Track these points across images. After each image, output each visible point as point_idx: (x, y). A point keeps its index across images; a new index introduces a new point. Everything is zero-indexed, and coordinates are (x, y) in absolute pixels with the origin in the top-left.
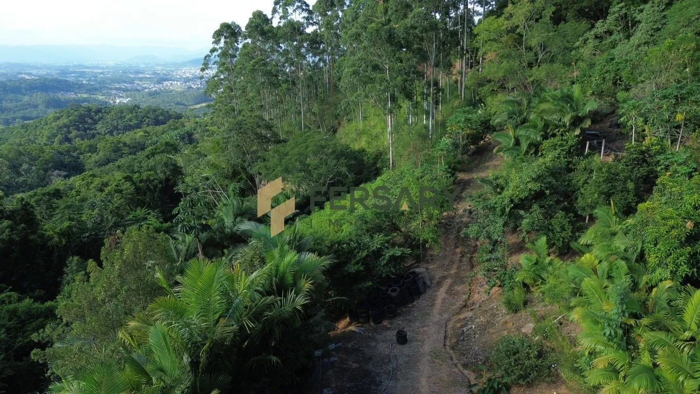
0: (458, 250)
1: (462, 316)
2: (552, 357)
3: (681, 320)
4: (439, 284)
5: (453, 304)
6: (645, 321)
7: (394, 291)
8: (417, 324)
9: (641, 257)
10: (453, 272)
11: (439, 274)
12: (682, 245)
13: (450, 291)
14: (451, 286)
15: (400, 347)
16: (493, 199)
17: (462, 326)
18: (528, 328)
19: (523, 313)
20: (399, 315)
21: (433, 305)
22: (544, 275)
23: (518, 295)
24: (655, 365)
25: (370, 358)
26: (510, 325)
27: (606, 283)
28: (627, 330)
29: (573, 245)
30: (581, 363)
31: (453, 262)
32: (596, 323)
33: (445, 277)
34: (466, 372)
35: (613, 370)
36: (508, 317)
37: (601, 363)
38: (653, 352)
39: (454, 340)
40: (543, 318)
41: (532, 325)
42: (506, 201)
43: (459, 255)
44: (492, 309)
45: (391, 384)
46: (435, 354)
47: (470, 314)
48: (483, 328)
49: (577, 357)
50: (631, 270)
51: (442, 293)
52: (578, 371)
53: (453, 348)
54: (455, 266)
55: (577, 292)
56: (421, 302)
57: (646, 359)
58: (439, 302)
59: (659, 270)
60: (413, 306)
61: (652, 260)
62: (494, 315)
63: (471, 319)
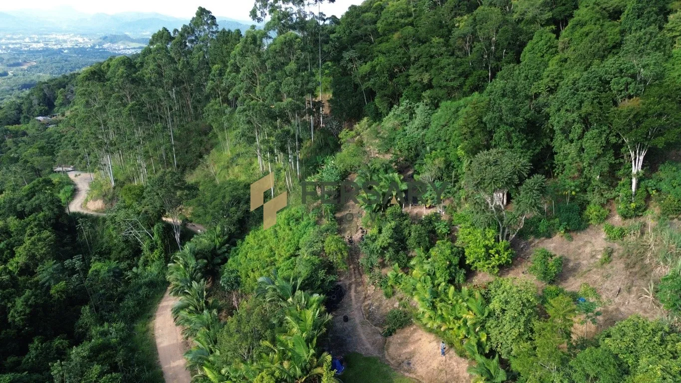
0: (351, 267)
1: (366, 303)
2: (409, 316)
3: (448, 297)
4: (350, 288)
5: (360, 298)
6: (438, 299)
7: (334, 297)
8: (348, 311)
9: (434, 274)
10: (353, 280)
11: (348, 282)
12: (446, 269)
13: (356, 291)
14: (356, 288)
15: (346, 323)
16: (372, 246)
17: (369, 308)
18: (397, 305)
19: (392, 298)
20: (338, 308)
21: (351, 300)
22: (400, 281)
23: (389, 290)
24: (442, 314)
25: (336, 331)
26: (389, 304)
27: (424, 284)
28: (433, 303)
29: (408, 265)
30: (419, 316)
31: (351, 275)
32: (423, 301)
33: (351, 284)
34: (376, 328)
35: (430, 317)
36: (387, 301)
37: (427, 316)
38: (441, 310)
39: (367, 315)
40: (402, 299)
41: (398, 303)
42: (378, 247)
43: (353, 270)
44: (379, 298)
45: (350, 339)
46: (362, 323)
47: (369, 302)
48: (378, 307)
49: (417, 315)
50: (432, 279)
51: (353, 293)
52: (419, 319)
53: (368, 319)
54: (353, 277)
55: (415, 289)
56: (345, 300)
57: (439, 312)
58: (353, 298)
59: (440, 278)
60: (342, 302)
61: (438, 275)
62: (381, 301)
63: (372, 304)
